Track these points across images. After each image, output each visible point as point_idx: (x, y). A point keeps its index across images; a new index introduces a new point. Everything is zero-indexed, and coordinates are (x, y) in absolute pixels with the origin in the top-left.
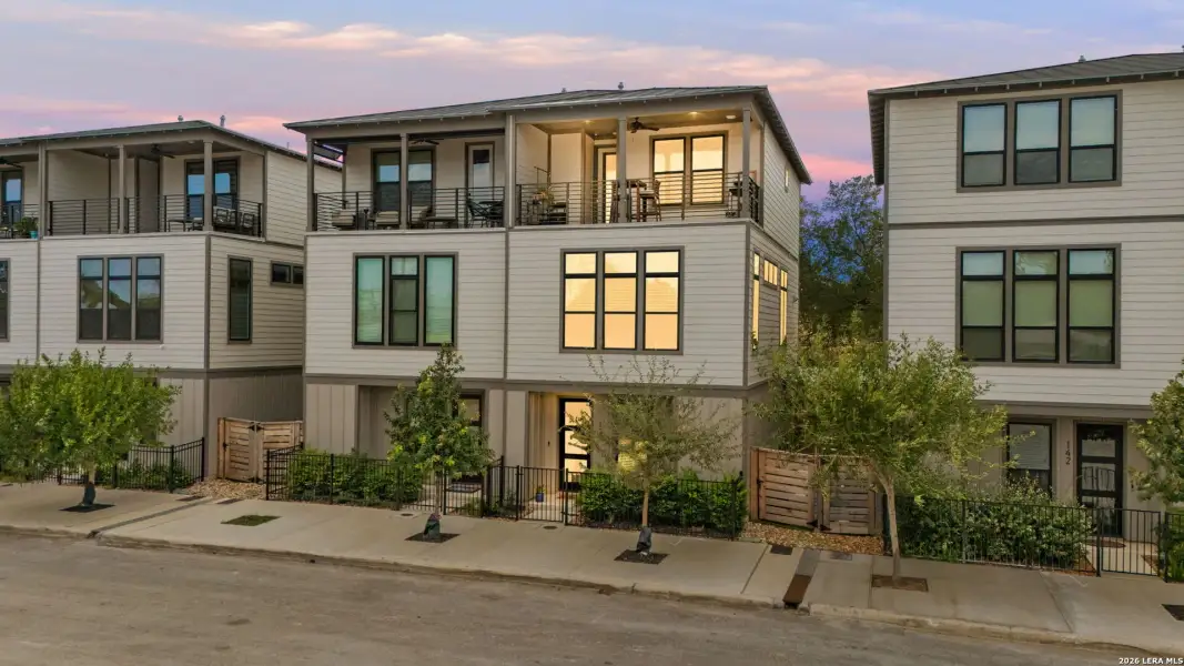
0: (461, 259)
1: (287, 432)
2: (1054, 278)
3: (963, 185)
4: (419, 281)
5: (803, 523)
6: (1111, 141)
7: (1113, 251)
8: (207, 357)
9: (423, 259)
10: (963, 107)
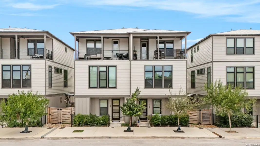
0: (118, 67)
1: (69, 110)
2: (243, 72)
3: (227, 54)
4: (107, 72)
5: (196, 123)
6: (253, 47)
7: (253, 67)
8: (46, 91)
9: (108, 67)
10: (227, 38)
